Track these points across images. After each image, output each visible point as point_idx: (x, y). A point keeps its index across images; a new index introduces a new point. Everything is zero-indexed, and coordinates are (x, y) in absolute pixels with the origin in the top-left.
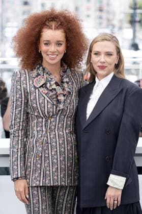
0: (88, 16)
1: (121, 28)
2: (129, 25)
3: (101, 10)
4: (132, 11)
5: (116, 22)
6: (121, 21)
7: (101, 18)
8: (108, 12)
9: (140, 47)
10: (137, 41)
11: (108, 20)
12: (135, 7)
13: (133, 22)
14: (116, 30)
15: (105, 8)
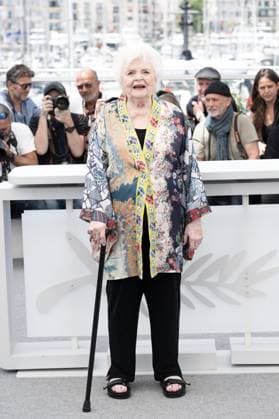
0: (130, 18)
1: (170, 33)
2: (179, 30)
3: (145, 12)
4: (182, 12)
5: (163, 26)
6: (169, 24)
7: (146, 21)
8: (154, 13)
9: (193, 55)
10: (190, 48)
11: (154, 23)
12: (185, 7)
13: (184, 25)
14: (165, 35)
15: (150, 9)
